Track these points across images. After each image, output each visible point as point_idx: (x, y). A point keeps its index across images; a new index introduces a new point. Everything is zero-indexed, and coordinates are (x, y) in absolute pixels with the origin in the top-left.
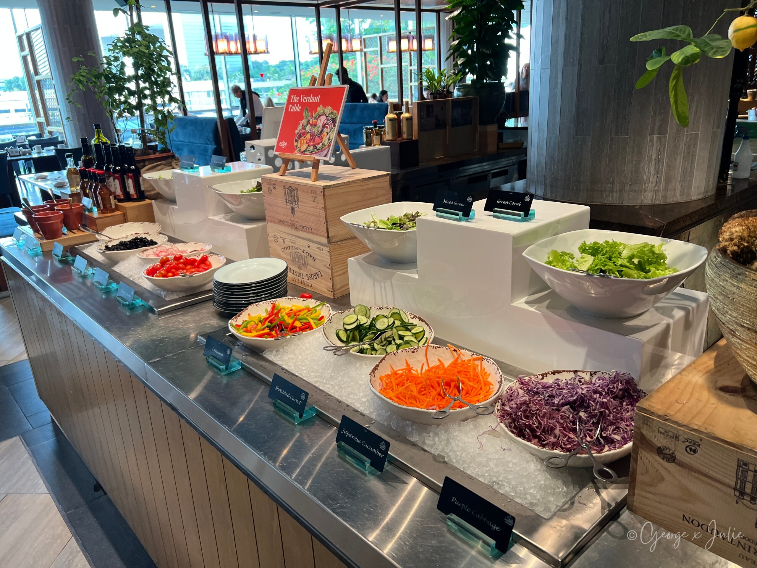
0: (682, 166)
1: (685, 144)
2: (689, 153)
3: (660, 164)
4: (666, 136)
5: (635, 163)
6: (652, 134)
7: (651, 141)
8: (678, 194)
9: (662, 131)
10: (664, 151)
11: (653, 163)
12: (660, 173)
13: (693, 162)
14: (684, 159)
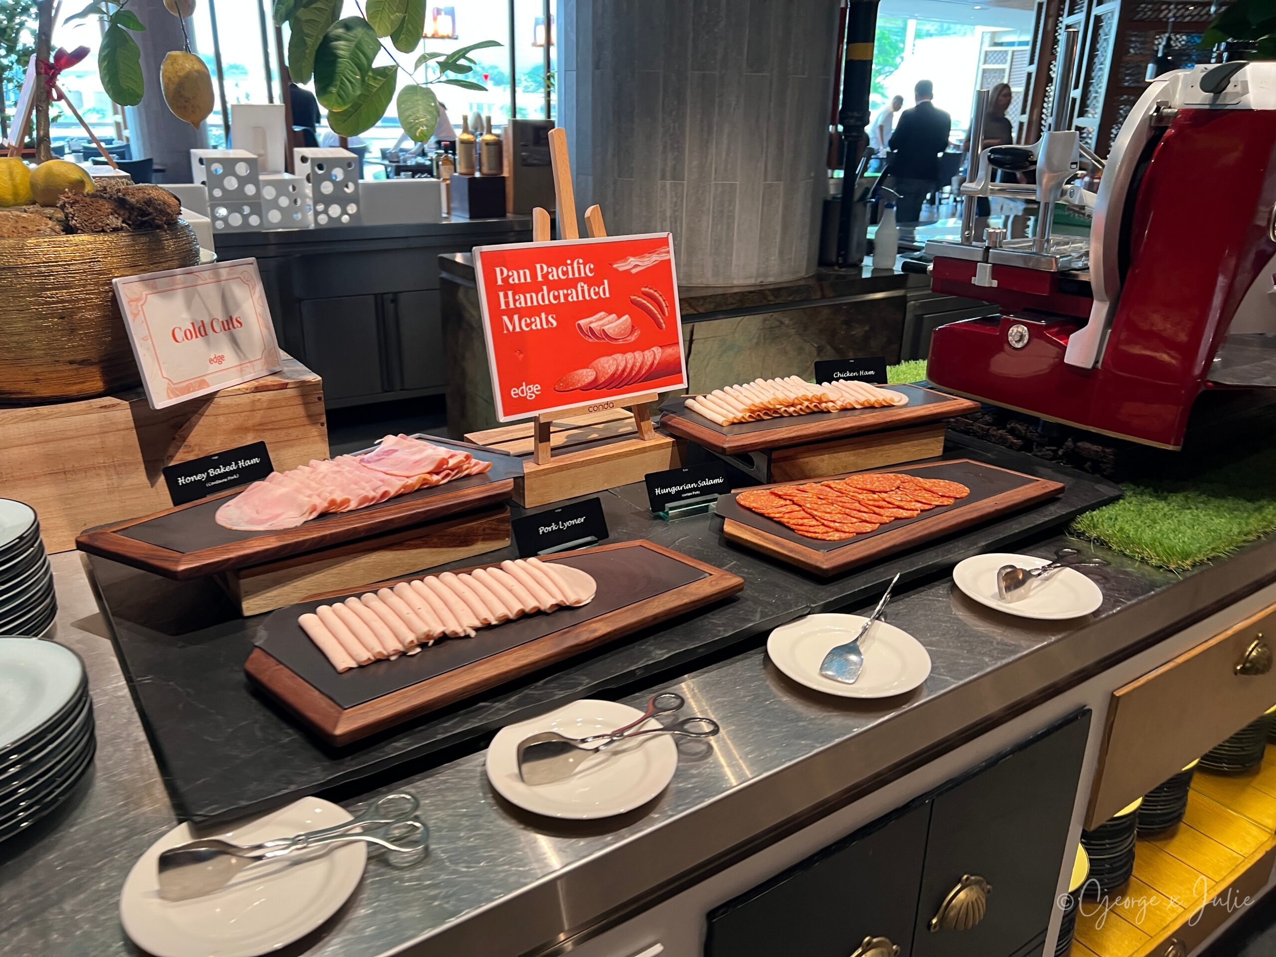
0: (712, 231)
1: (714, 199)
2: (722, 212)
3: (678, 224)
4: (683, 185)
5: (644, 220)
6: (663, 177)
7: (663, 187)
8: (709, 274)
9: (677, 176)
10: (682, 205)
11: (668, 222)
12: (678, 239)
13: (730, 227)
14: (713, 221)
